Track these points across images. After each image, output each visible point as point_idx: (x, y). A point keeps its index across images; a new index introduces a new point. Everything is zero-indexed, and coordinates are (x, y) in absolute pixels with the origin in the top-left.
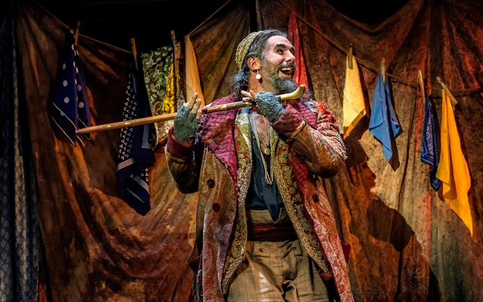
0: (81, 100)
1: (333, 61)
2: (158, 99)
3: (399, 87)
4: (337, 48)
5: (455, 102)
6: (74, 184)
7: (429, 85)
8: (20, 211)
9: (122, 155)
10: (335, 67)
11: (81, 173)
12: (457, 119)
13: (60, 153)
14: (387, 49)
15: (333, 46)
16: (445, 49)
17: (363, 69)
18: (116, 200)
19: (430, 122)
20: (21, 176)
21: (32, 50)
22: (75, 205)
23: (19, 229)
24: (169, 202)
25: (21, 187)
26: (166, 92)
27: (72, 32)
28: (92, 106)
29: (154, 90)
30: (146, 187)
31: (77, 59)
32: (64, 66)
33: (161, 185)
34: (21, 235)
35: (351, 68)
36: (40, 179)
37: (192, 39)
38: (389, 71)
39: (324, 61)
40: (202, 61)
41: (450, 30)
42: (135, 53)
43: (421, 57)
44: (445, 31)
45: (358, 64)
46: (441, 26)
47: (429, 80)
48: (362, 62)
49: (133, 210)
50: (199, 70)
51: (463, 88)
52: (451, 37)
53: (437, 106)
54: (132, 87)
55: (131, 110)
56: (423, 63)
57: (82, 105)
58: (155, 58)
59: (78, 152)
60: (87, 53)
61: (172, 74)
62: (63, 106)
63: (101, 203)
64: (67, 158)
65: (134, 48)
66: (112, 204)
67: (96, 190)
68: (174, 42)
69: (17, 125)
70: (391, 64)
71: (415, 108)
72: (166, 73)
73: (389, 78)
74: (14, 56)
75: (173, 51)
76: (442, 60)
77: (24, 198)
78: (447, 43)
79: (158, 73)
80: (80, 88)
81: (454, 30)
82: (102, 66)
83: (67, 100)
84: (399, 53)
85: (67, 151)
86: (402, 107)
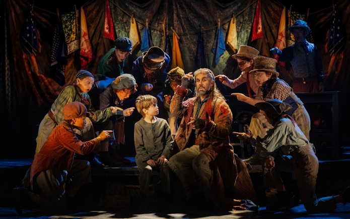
0: (35, 35)
1: (125, 20)
2: (69, 35)
3: (154, 31)
4: (127, 15)
5: (179, 38)
6: (32, 72)
7: (167, 31)
8: (8, 84)
9: (52, 59)
10: (126, 23)
11: (35, 67)
12: (179, 45)
13: (25, 58)
14: (149, 15)
15: (125, 13)
16: (175, 15)
17: (138, 23)
18: (50, 79)
19: (167, 47)
20: (8, 69)
21: (13, 13)
22: (32, 82)
23: (7, 92)
24: (73, 80)
25: (8, 74)
26: (72, 32)
27: (31, 5)
28: (39, 38)
29: (67, 31)
30: (63, 74)
31: (33, 17)
32: (27, 20)
33: (70, 72)
34: (8, 94)
35: (133, 23)
36: (17, 70)
37: (83, 8)
38: (150, 24)
39: (121, 20)
40: (88, 18)
41: (176, 6)
42: (58, 15)
43: (164, 18)
44: (174, 7)
45: (136, 21)
46: (173, 5)
47: (167, 29)
48: (138, 20)
49: (57, 84)
50: (87, 22)
51: (182, 32)
52: (177, 9)
53: (171, 40)
54: (57, 29)
55: (57, 40)
56: (165, 21)
57: (35, 37)
58: (67, 17)
59: (34, 59)
60: (37, 14)
61: (75, 24)
62: (27, 38)
63: (43, 80)
64: (28, 61)
65: (58, 12)
66: (48, 81)
67: (41, 75)
68: (76, 9)
69: (6, 46)
70: (150, 21)
71: (161, 41)
72: (72, 23)
73: (149, 28)
74: (5, 15)
75: (75, 14)
76: (173, 20)
77: (9, 79)
78: (175, 12)
79: (69, 23)
80: (34, 30)
81: (178, 6)
82: (44, 20)
83: (28, 35)
84: (154, 17)
85: (28, 58)
86: (155, 40)
